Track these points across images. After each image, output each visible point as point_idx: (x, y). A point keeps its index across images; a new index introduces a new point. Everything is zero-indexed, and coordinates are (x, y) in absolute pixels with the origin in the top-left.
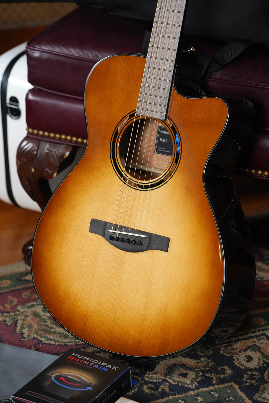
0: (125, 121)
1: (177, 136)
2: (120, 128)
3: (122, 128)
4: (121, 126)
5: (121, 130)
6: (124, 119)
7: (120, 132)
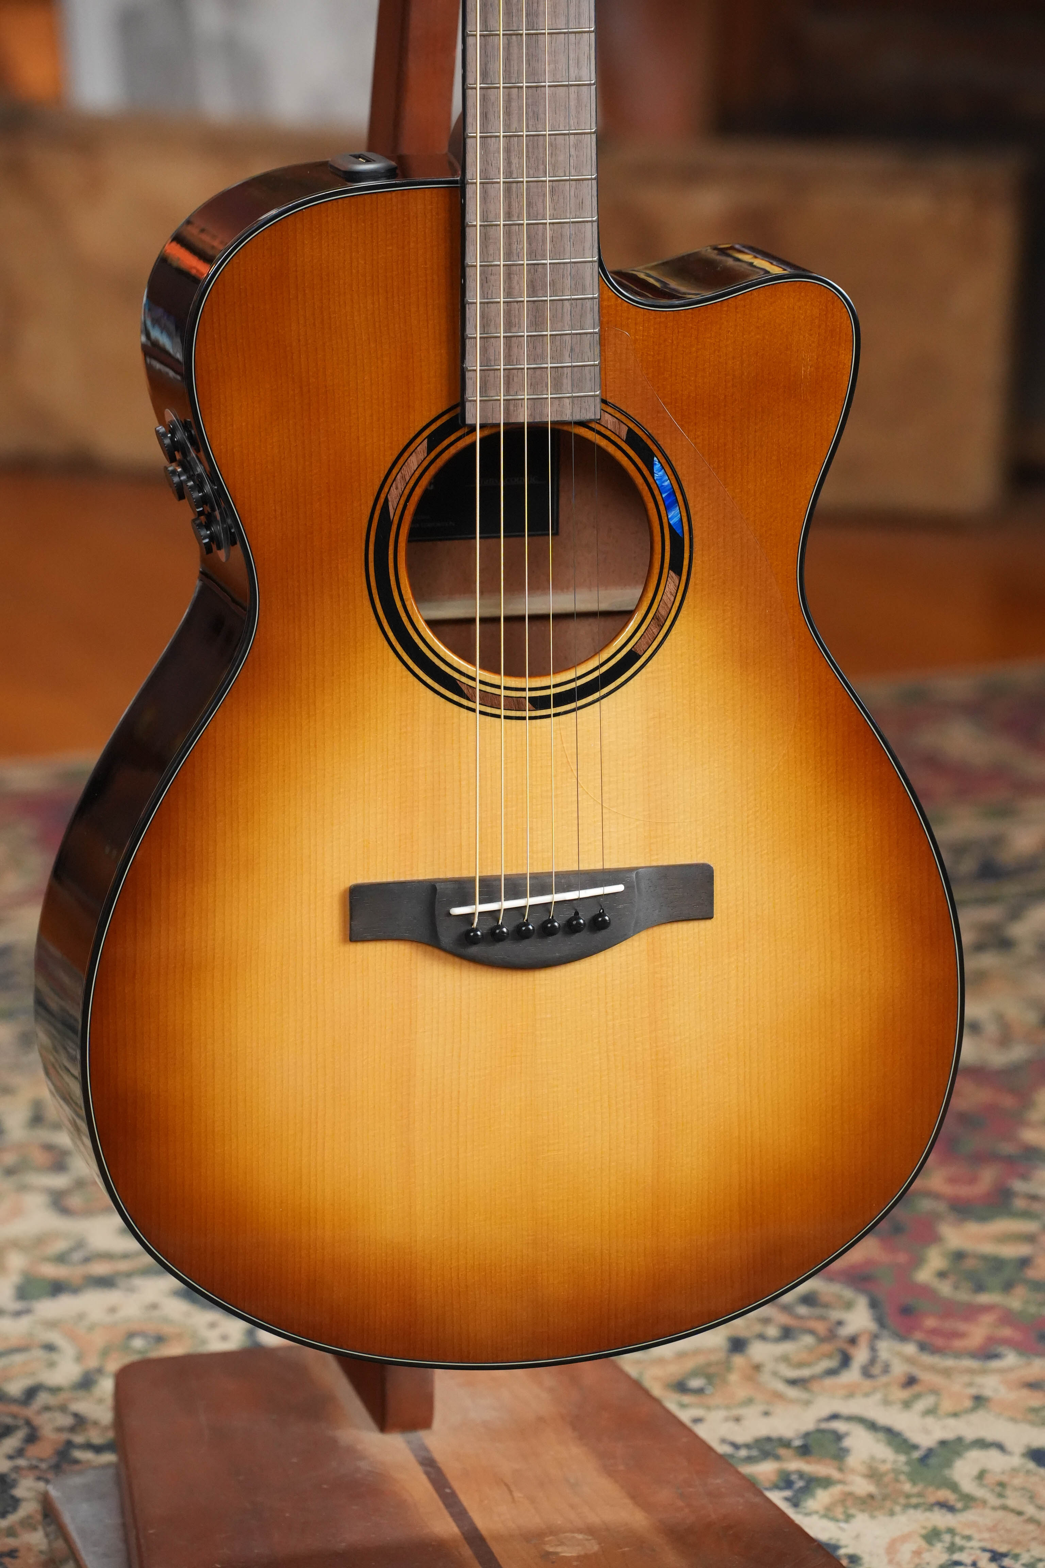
0: (414, 462)
1: (657, 466)
2: (394, 495)
3: (407, 492)
4: (401, 486)
5: (402, 502)
6: (406, 455)
7: (399, 512)
